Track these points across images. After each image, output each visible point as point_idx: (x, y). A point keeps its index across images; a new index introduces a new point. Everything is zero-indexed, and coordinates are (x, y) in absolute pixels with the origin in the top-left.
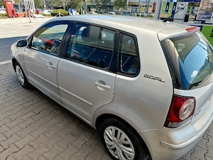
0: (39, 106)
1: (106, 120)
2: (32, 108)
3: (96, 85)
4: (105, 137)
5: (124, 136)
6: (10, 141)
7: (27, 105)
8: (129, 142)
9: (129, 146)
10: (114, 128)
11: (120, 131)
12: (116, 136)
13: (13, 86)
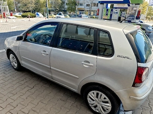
0: (32, 82)
1: (89, 87)
2: (26, 84)
3: (83, 64)
4: (89, 99)
5: (104, 96)
6: (17, 109)
7: (23, 82)
8: (107, 99)
9: (107, 102)
10: (95, 92)
11: (100, 93)
12: (97, 97)
13: (7, 70)
